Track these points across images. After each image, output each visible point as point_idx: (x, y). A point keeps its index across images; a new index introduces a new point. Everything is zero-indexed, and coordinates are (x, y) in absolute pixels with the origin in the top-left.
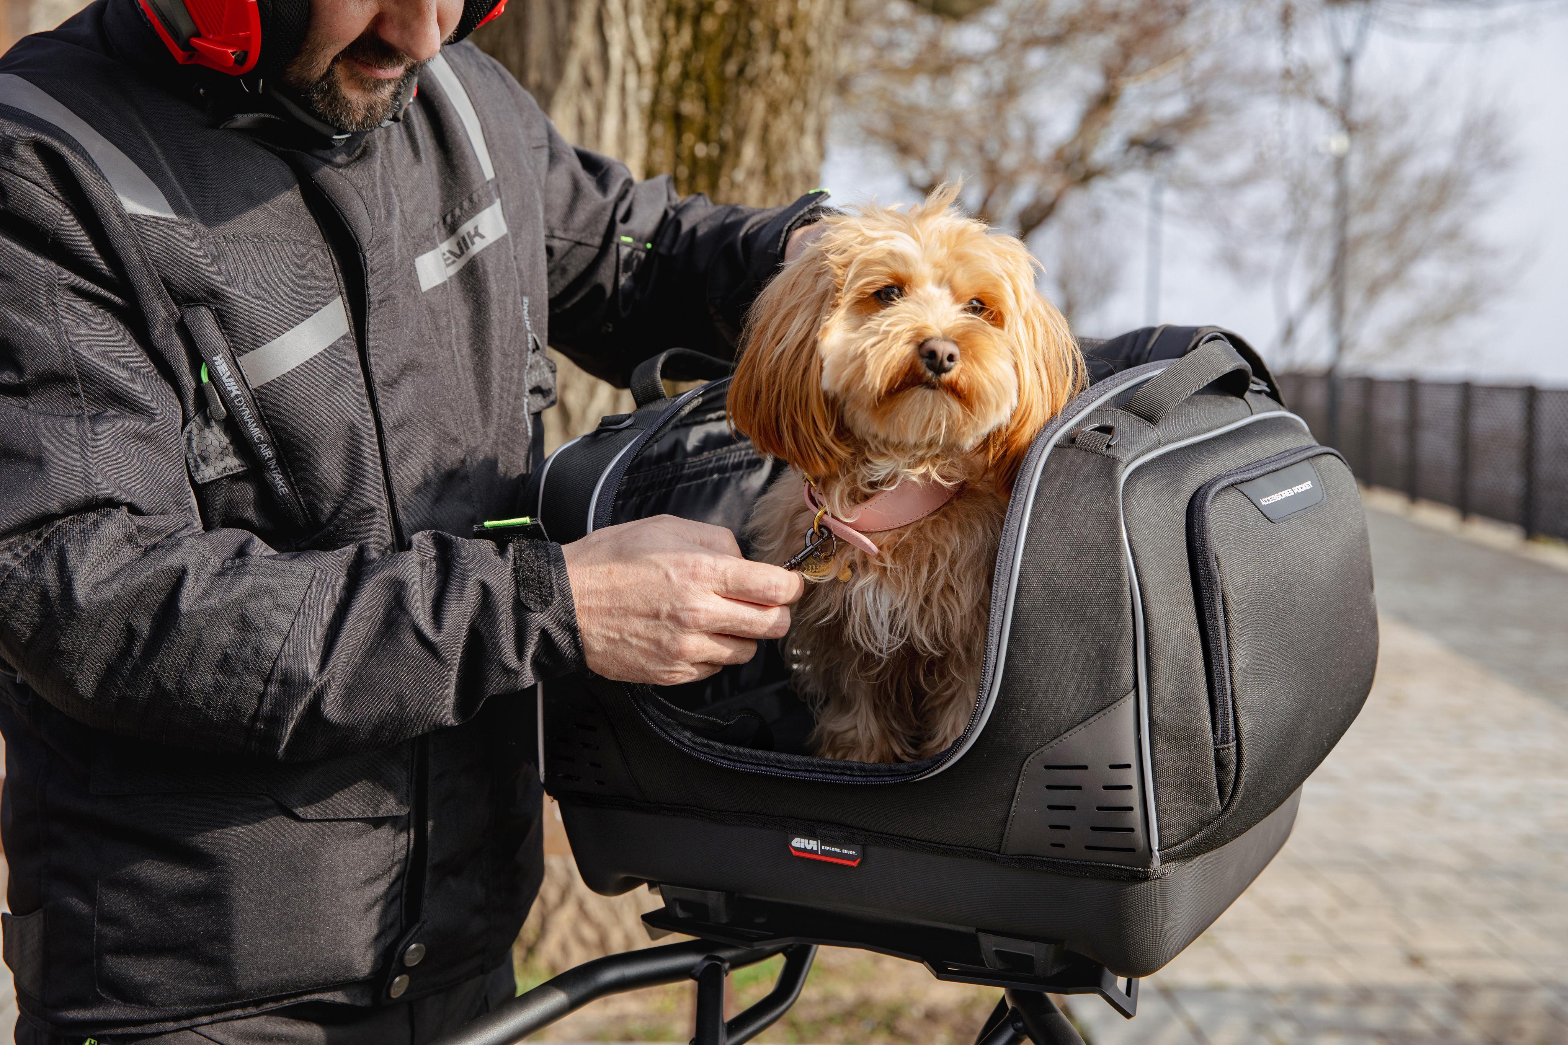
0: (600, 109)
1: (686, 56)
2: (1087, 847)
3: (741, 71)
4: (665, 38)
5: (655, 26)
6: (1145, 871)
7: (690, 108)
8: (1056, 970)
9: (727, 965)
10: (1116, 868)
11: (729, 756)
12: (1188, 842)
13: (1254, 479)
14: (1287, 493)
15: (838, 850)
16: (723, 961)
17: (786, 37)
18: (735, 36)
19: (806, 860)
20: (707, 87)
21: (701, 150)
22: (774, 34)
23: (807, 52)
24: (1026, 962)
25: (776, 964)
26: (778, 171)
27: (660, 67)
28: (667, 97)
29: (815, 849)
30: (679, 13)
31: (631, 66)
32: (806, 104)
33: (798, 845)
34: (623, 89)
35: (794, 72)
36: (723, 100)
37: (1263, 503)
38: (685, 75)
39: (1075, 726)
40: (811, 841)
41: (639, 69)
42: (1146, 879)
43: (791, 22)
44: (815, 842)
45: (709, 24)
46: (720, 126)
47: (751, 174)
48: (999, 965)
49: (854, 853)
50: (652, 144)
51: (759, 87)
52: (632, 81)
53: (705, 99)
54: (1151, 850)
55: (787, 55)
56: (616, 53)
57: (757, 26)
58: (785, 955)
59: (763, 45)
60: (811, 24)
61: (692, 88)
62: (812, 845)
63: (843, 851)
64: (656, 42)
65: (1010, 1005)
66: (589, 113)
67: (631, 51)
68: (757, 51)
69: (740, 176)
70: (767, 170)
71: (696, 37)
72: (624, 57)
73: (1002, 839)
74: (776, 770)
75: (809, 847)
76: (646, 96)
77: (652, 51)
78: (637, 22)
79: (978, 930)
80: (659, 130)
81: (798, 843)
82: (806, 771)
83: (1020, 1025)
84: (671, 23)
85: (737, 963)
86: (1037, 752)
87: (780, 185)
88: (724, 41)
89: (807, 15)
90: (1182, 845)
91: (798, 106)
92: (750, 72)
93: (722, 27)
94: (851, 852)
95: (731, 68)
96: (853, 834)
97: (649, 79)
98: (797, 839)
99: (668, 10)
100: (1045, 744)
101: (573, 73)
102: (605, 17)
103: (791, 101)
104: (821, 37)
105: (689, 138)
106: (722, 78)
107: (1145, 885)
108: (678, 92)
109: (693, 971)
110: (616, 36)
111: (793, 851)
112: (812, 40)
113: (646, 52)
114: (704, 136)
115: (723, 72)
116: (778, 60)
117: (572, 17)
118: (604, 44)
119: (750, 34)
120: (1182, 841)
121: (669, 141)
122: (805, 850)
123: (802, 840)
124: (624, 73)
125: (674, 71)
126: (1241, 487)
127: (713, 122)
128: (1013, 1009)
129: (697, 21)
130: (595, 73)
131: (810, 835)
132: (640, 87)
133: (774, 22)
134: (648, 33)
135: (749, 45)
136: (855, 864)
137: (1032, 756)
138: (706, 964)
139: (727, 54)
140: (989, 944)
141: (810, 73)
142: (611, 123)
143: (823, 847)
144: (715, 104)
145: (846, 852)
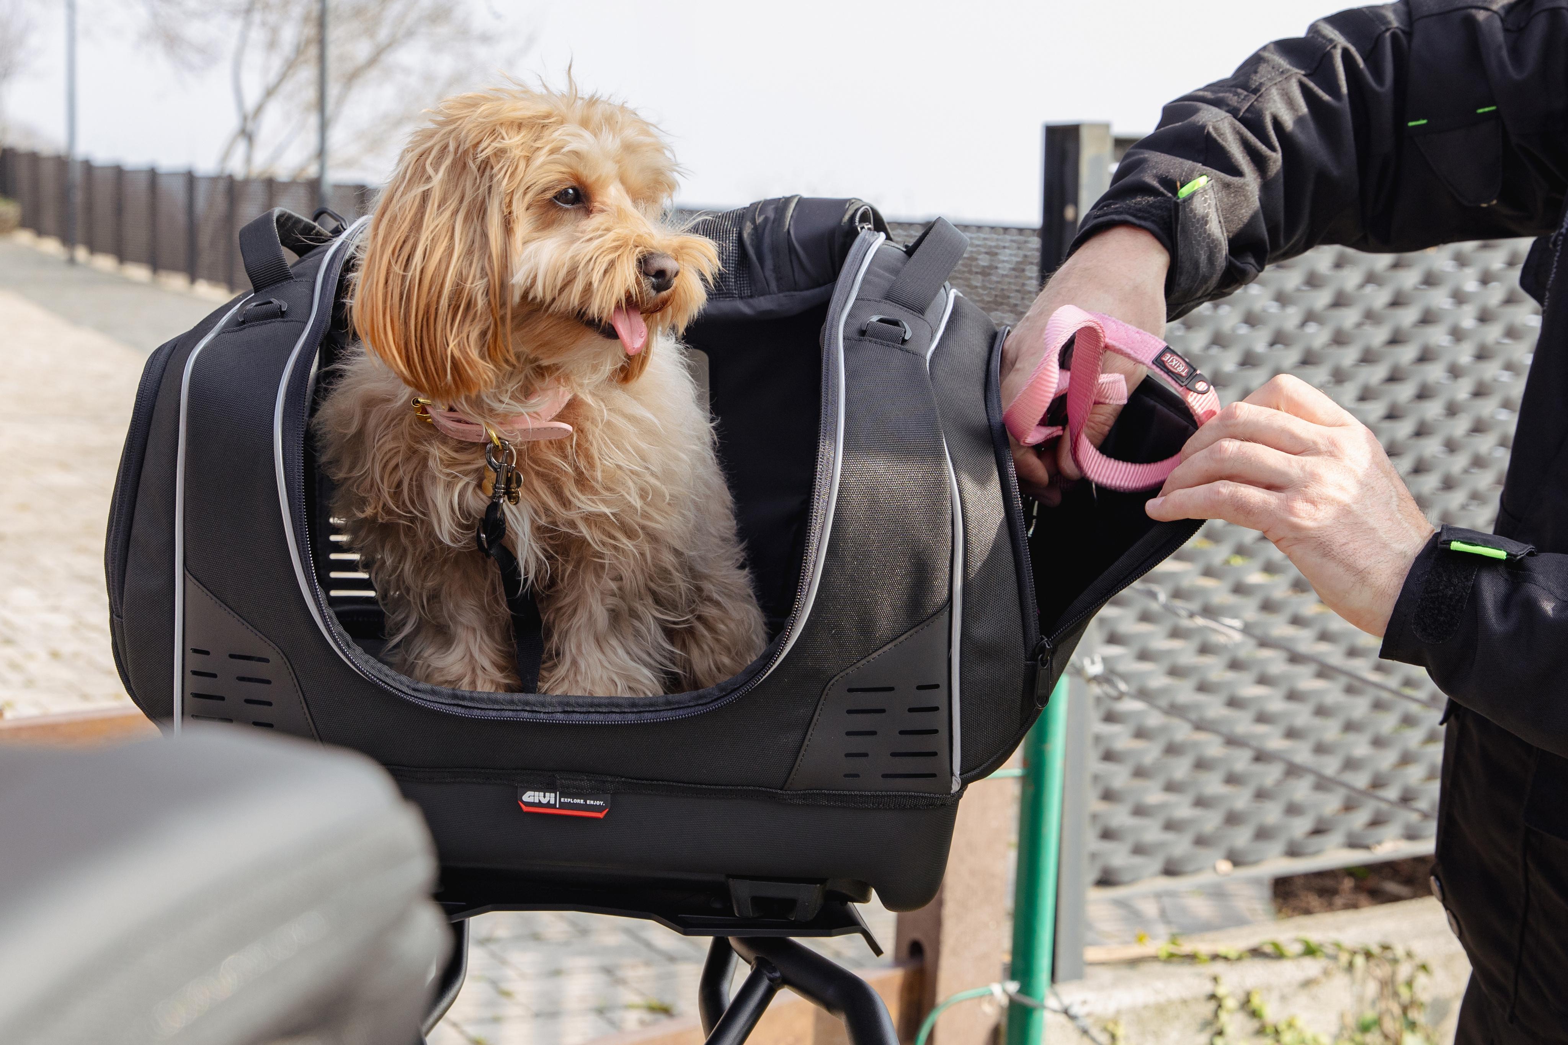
2: (884, 776)
10: (913, 797)
11: (461, 703)
12: (986, 764)
15: (582, 801)
19: (540, 815)
24: (786, 906)
29: (552, 802)
33: (531, 800)
39: (884, 645)
40: (547, 794)
44: (553, 795)
48: (750, 912)
49: (602, 803)
54: (952, 774)
62: (550, 798)
63: (588, 802)
73: (790, 774)
74: (526, 714)
75: (544, 801)
79: (729, 876)
81: (530, 797)
82: (564, 712)
83: (777, 974)
86: (842, 674)
90: (982, 767)
94: (598, 803)
96: (604, 782)
98: (528, 793)
100: (851, 665)
111: (524, 807)
120: (983, 763)
122: (540, 804)
123: (537, 793)
128: (760, 959)
131: (546, 787)
136: (601, 815)
137: (836, 678)
140: (742, 890)
143: (562, 800)
145: (592, 802)
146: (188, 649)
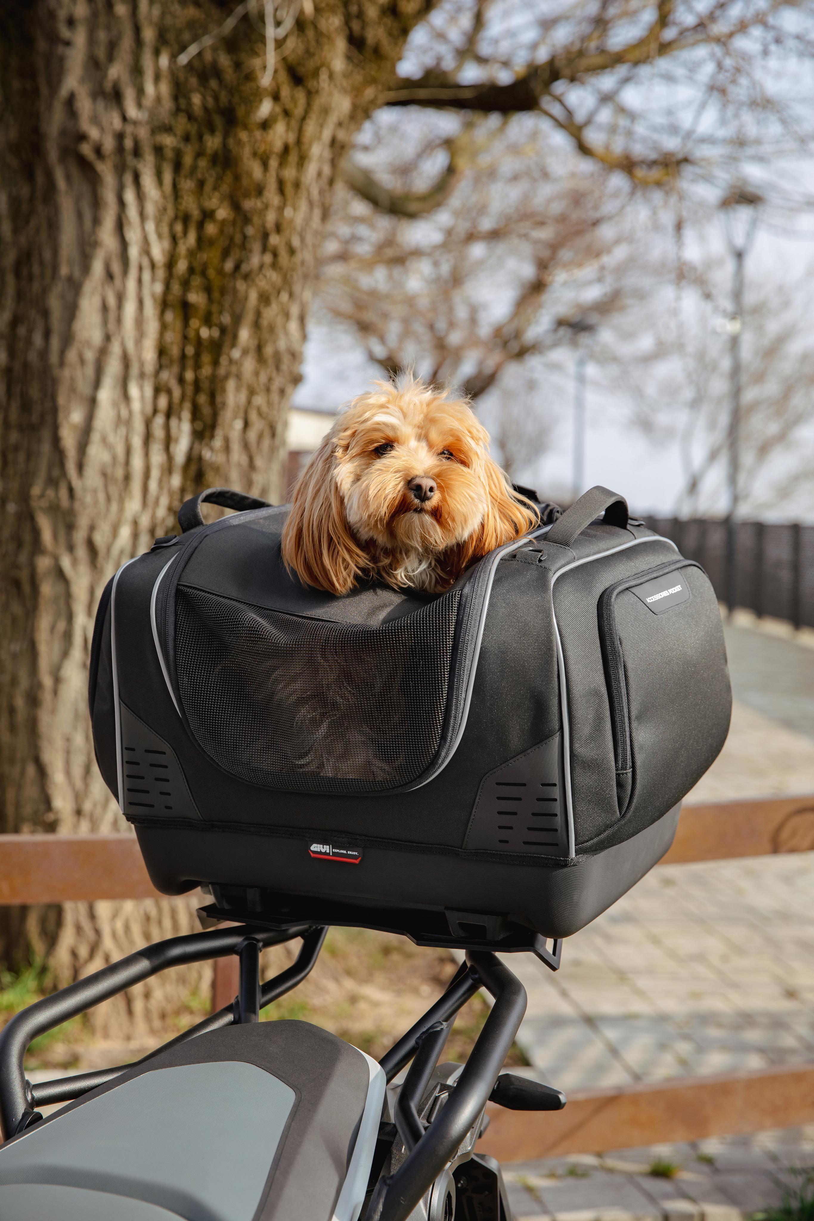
0: (120, 298)
1: (191, 254)
2: (525, 843)
3: (237, 267)
4: (174, 239)
5: (165, 230)
6: (565, 860)
7: (196, 298)
8: (501, 936)
9: (261, 944)
10: (545, 858)
12: (596, 840)
13: (641, 584)
14: (665, 594)
15: (345, 852)
16: (258, 941)
17: (274, 240)
18: (231, 239)
19: (321, 860)
20: (209, 280)
21: (205, 333)
22: (265, 236)
23: (292, 251)
24: (482, 930)
25: (296, 945)
26: (269, 350)
27: (170, 265)
28: (176, 288)
29: (328, 851)
30: (186, 219)
31: (146, 263)
32: (291, 295)
33: (315, 849)
34: (140, 281)
35: (281, 269)
36: (223, 292)
37: (649, 601)
38: (191, 270)
39: (518, 755)
40: (325, 846)
41: (153, 266)
42: (565, 865)
43: (278, 228)
44: (328, 847)
45: (211, 229)
46: (221, 312)
47: (245, 352)
48: (462, 934)
49: (356, 853)
50: (164, 327)
51: (253, 280)
52: (147, 276)
53: (208, 289)
54: (569, 845)
55: (275, 255)
56: (134, 252)
57: (250, 231)
58: (302, 937)
59: (256, 247)
60: (295, 229)
61: (197, 281)
62: (326, 849)
63: (349, 852)
64: (166, 244)
65: (469, 965)
66: (112, 301)
67: (146, 251)
68: (251, 251)
69: (236, 354)
70: (259, 349)
71: (200, 240)
72: (140, 255)
73: (464, 839)
75: (323, 851)
76: (159, 288)
77: (163, 251)
78: (151, 226)
79: (447, 908)
80: (169, 316)
81: (315, 847)
83: (477, 976)
84: (179, 228)
85: (269, 943)
86: (490, 773)
87: (270, 361)
88: (223, 243)
89: (291, 221)
90: (592, 842)
91: (284, 297)
92: (245, 268)
93: (221, 232)
94: (354, 853)
95: (229, 265)
96: (356, 839)
97: (161, 273)
98: (314, 845)
99: (176, 218)
100: (497, 767)
101: (98, 268)
102: (124, 221)
103: (279, 293)
104: (302, 239)
105: (194, 323)
106: (220, 272)
107: (565, 870)
108: (186, 284)
109: (236, 949)
110: (133, 236)
111: (311, 854)
112: (296, 242)
113: (158, 252)
114: (208, 321)
115: (222, 268)
116: (268, 258)
117: (97, 221)
118: (124, 245)
119: (245, 237)
120: (592, 839)
121: (179, 325)
122: (320, 853)
123: (319, 845)
124: (141, 269)
125: (182, 266)
126: (633, 590)
127: (215, 309)
128: (472, 966)
129: (200, 226)
130: (116, 268)
131: (324, 842)
132: (153, 280)
133: (264, 226)
134: (160, 236)
135: (244, 246)
136: (357, 862)
137: (487, 775)
138: (246, 943)
139: (226, 253)
140: (454, 918)
141: (293, 269)
142: (130, 308)
143: (334, 850)
144: (216, 295)
145: (351, 853)
146: (124, 747)
